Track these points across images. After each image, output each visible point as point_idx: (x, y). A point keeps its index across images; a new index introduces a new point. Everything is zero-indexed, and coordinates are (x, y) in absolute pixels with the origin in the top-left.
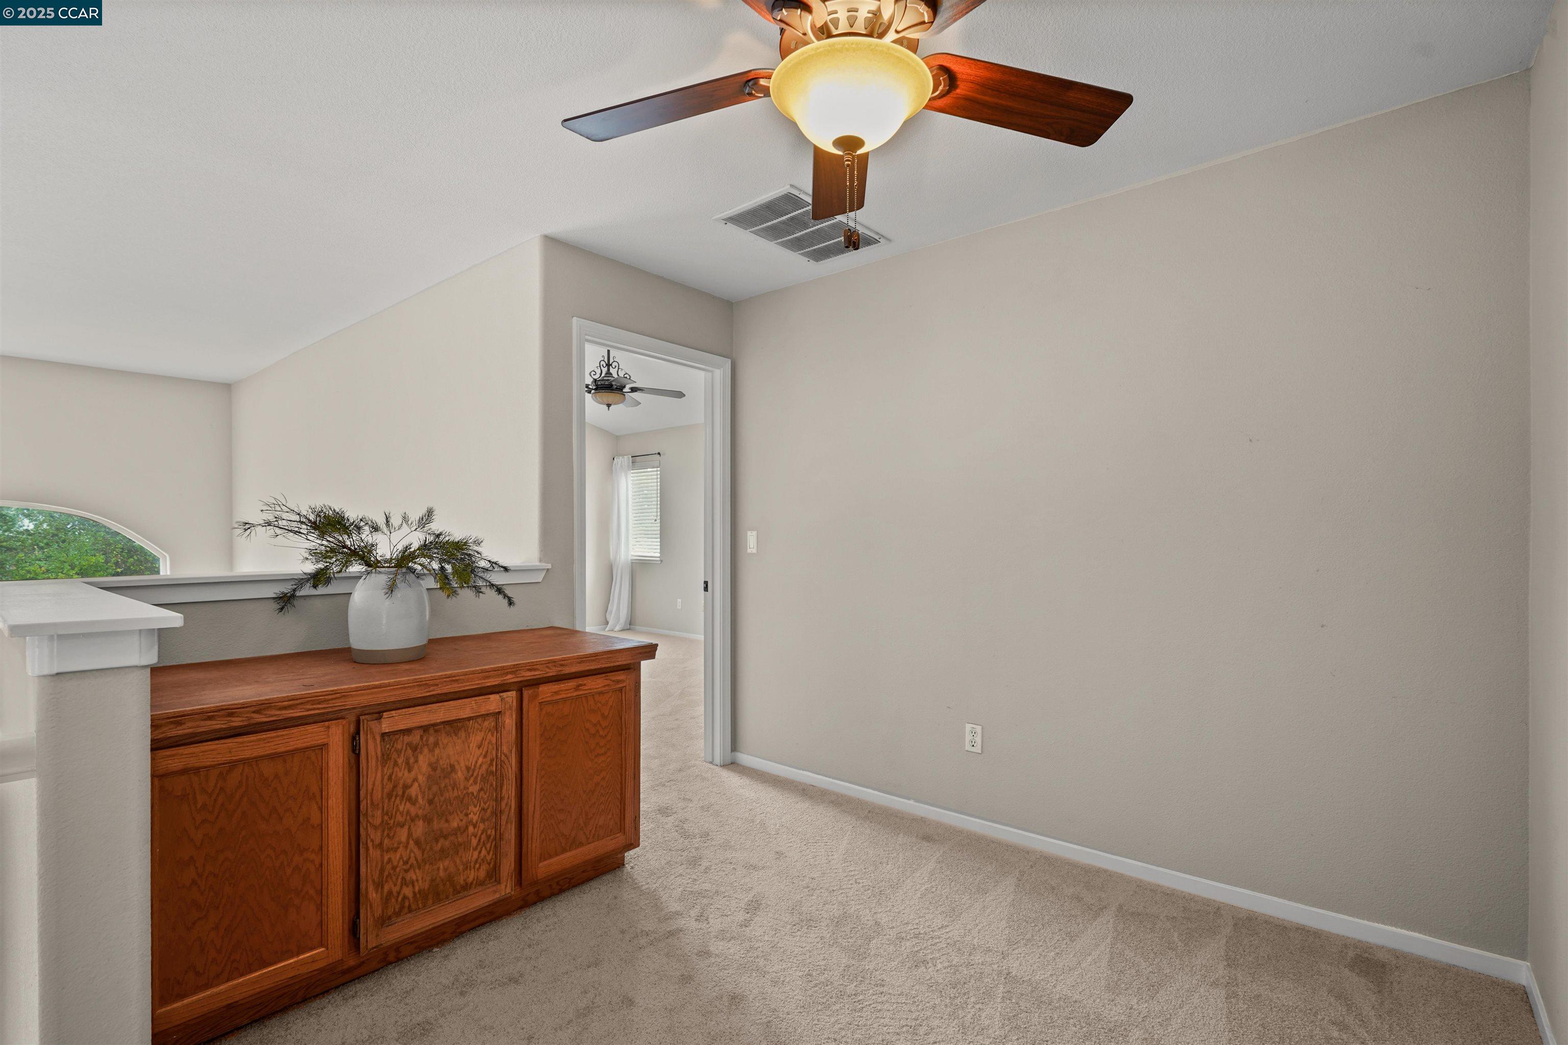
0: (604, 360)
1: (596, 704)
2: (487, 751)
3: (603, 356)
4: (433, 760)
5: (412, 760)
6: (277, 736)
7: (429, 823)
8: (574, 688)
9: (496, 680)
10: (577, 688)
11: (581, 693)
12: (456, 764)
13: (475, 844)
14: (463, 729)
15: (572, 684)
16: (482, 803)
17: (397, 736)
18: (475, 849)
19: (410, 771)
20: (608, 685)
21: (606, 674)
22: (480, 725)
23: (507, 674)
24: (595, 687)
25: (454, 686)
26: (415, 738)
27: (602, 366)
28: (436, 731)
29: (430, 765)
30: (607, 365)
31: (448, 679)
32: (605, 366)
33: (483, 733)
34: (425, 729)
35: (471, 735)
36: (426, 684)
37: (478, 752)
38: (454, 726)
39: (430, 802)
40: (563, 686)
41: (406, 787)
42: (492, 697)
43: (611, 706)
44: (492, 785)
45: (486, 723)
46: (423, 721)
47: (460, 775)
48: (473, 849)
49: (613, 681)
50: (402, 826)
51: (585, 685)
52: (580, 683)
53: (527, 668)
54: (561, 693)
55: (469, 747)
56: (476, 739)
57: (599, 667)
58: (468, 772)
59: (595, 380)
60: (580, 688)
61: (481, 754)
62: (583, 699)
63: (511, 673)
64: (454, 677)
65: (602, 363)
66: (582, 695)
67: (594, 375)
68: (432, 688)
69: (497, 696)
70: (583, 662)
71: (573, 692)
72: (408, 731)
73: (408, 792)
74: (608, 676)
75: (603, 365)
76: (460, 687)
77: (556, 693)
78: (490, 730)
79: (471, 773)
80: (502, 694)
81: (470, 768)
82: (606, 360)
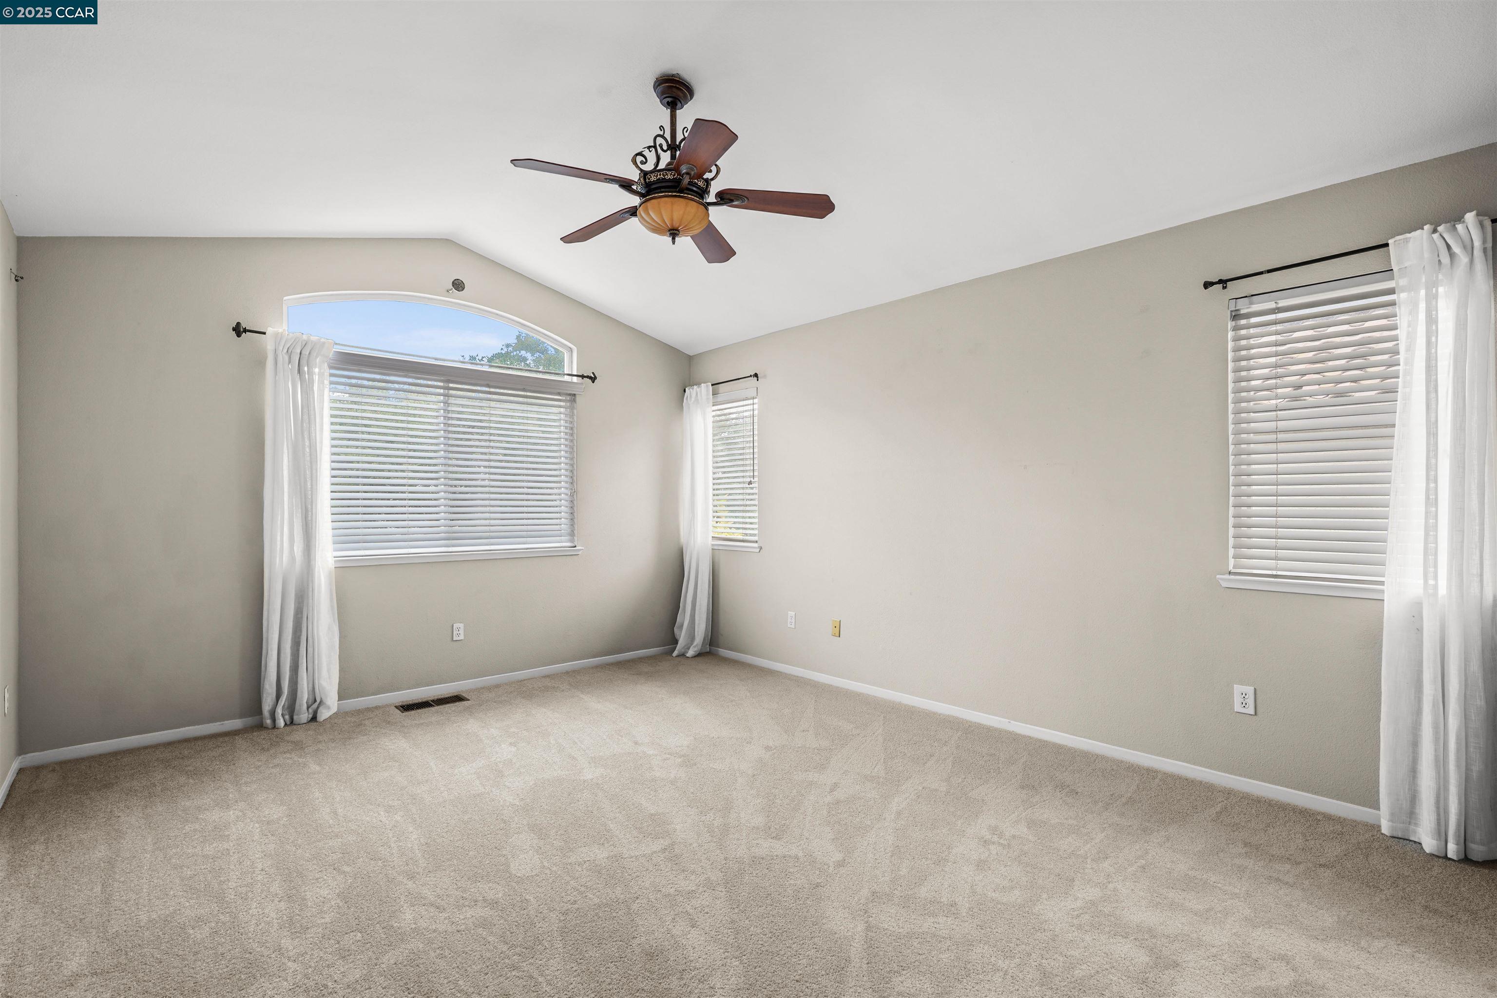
0: (662, 136)
3: (661, 128)
27: (658, 148)
30: (669, 146)
32: (665, 148)
59: (645, 174)
65: (660, 140)
67: (642, 163)
75: (661, 146)
82: (668, 135)
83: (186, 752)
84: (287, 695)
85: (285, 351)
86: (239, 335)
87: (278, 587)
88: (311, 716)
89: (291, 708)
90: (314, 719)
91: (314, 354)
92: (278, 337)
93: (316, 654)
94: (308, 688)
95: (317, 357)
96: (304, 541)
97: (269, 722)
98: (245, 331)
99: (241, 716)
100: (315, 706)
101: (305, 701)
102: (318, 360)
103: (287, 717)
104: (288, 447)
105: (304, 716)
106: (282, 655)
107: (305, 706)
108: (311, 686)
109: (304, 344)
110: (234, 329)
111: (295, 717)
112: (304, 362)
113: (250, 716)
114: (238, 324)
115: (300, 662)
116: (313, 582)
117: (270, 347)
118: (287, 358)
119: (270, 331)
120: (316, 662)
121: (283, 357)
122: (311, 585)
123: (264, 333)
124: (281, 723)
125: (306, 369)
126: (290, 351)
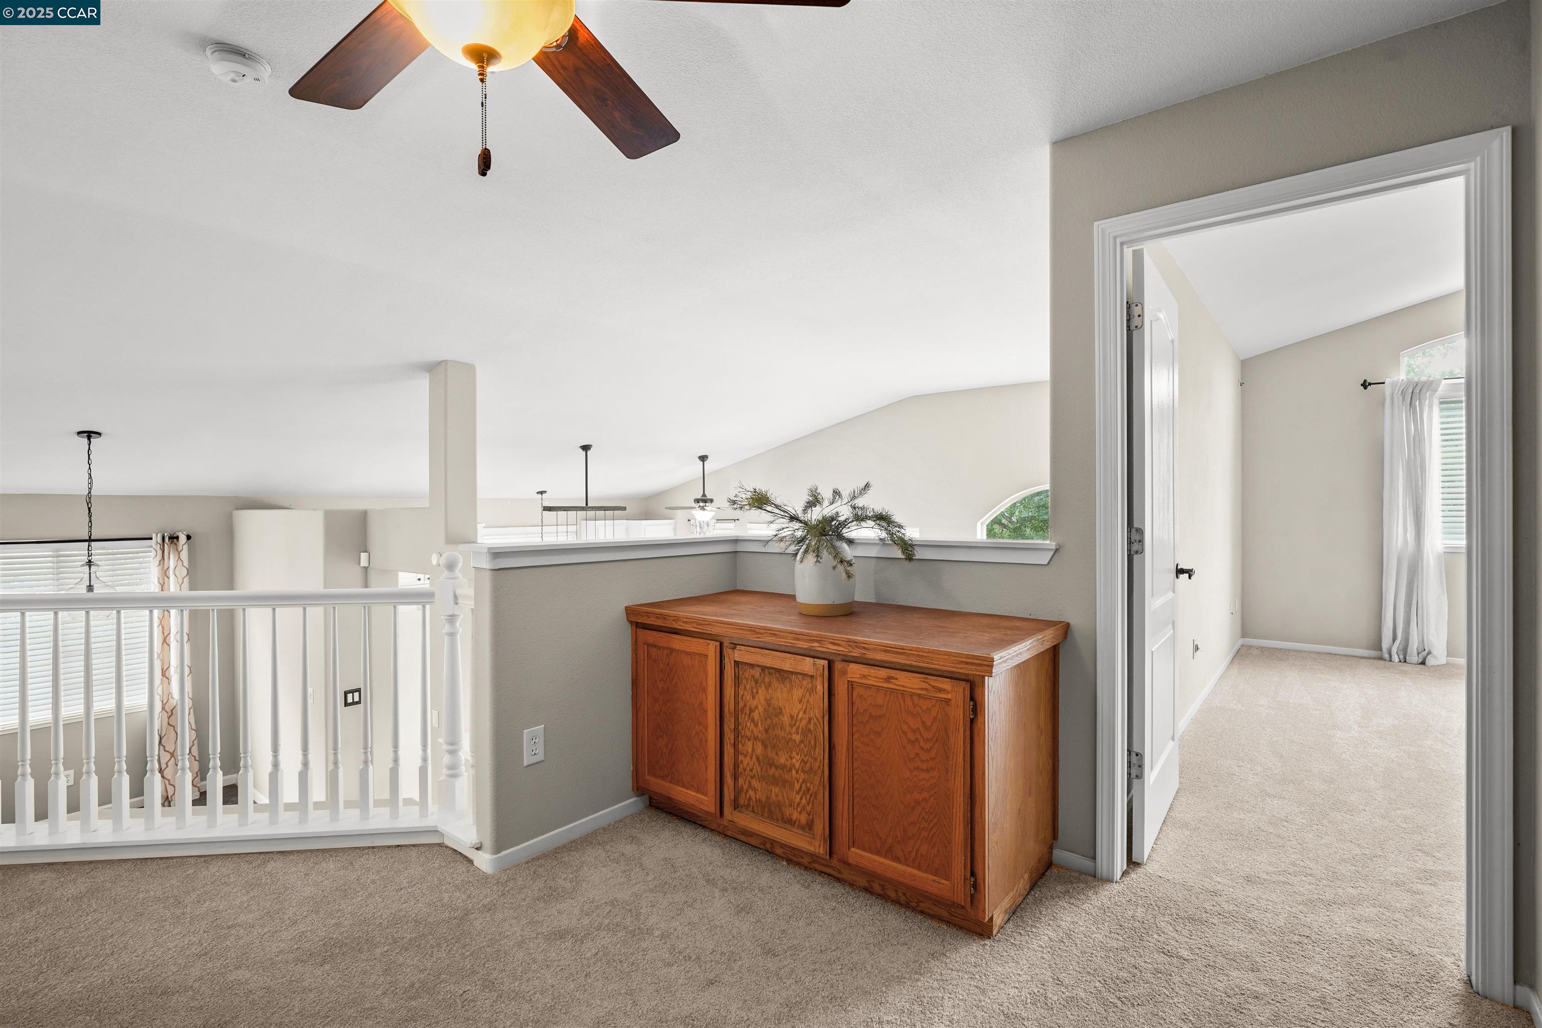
1: (915, 707)
2: (806, 709)
4: (768, 697)
5: (755, 690)
6: (687, 640)
7: (765, 748)
8: (885, 679)
9: (805, 643)
10: (889, 679)
11: (892, 686)
12: (783, 708)
13: (797, 789)
14: (788, 680)
15: (884, 673)
16: (803, 755)
17: (746, 667)
18: (798, 793)
19: (754, 698)
20: (926, 689)
21: (926, 676)
22: (800, 682)
23: (814, 641)
24: (909, 685)
25: (773, 638)
26: (757, 672)
28: (770, 674)
29: (766, 700)
31: (768, 632)
33: (803, 690)
34: (764, 668)
35: (794, 687)
36: (754, 631)
37: (800, 706)
38: (782, 675)
39: (766, 731)
40: (873, 671)
41: (751, 711)
42: (808, 659)
43: (935, 718)
44: (810, 742)
45: (805, 683)
46: (759, 662)
47: (786, 719)
48: (796, 792)
49: (933, 687)
50: (749, 740)
51: (897, 679)
52: (893, 675)
53: (830, 640)
54: (870, 678)
55: (792, 698)
56: (797, 693)
57: (908, 662)
58: (792, 720)
60: (892, 680)
61: (802, 709)
62: (900, 696)
63: (817, 641)
64: (772, 630)
66: (899, 690)
68: (759, 635)
69: (811, 660)
70: (889, 652)
71: (882, 682)
72: (752, 666)
73: (752, 714)
74: (927, 678)
76: (778, 641)
77: (864, 677)
78: (808, 689)
79: (794, 722)
80: (815, 660)
81: (793, 717)
83: (1328, 658)
84: (1401, 641)
85: (1400, 392)
86: (1365, 388)
87: (1394, 562)
88: (1420, 660)
89: (1405, 650)
90: (1423, 663)
91: (1424, 391)
92: (1394, 385)
93: (1425, 612)
94: (1418, 638)
95: (1426, 392)
96: (1415, 530)
97: (1386, 656)
98: (1370, 384)
99: (1368, 649)
100: (1425, 653)
101: (1415, 647)
102: (1428, 394)
103: (1401, 657)
104: (1403, 464)
105: (1414, 658)
106: (1397, 611)
107: (1415, 652)
108: (1420, 637)
109: (1415, 385)
110: (1362, 385)
111: (1407, 658)
112: (1416, 396)
113: (1375, 650)
114: (1365, 381)
115: (1411, 619)
116: (1422, 560)
117: (1388, 392)
118: (1401, 398)
119: (1388, 381)
120: (1425, 621)
121: (1398, 398)
122: (1420, 563)
123: (1384, 383)
124: (1396, 658)
125: (1417, 403)
126: (1404, 392)
